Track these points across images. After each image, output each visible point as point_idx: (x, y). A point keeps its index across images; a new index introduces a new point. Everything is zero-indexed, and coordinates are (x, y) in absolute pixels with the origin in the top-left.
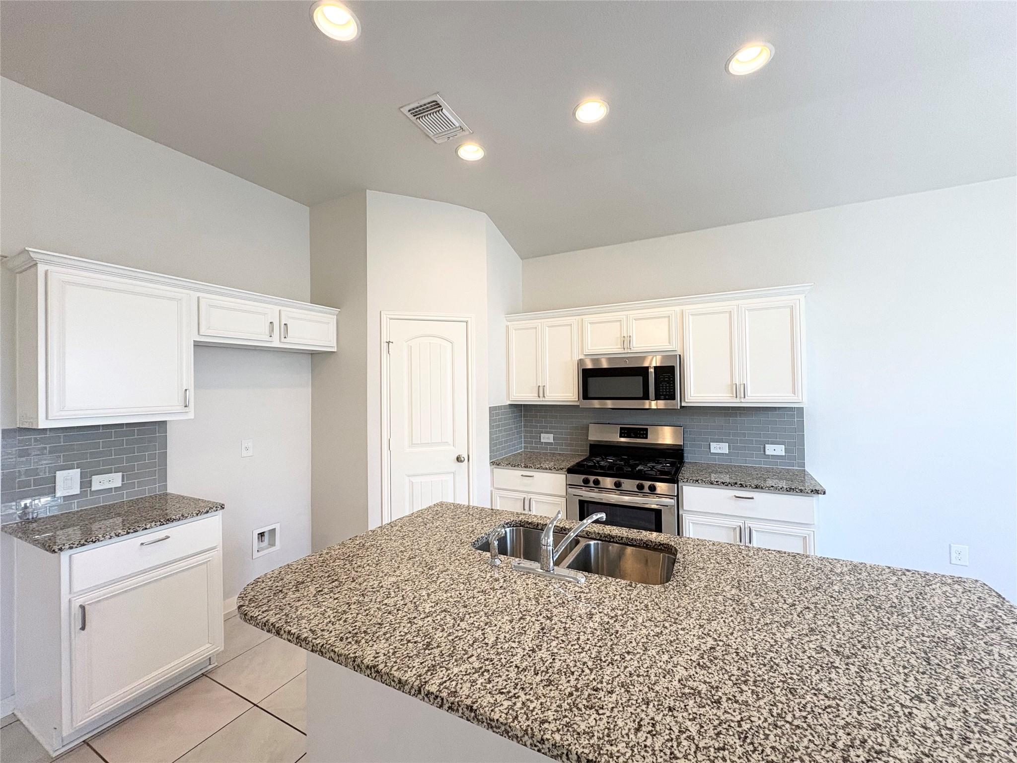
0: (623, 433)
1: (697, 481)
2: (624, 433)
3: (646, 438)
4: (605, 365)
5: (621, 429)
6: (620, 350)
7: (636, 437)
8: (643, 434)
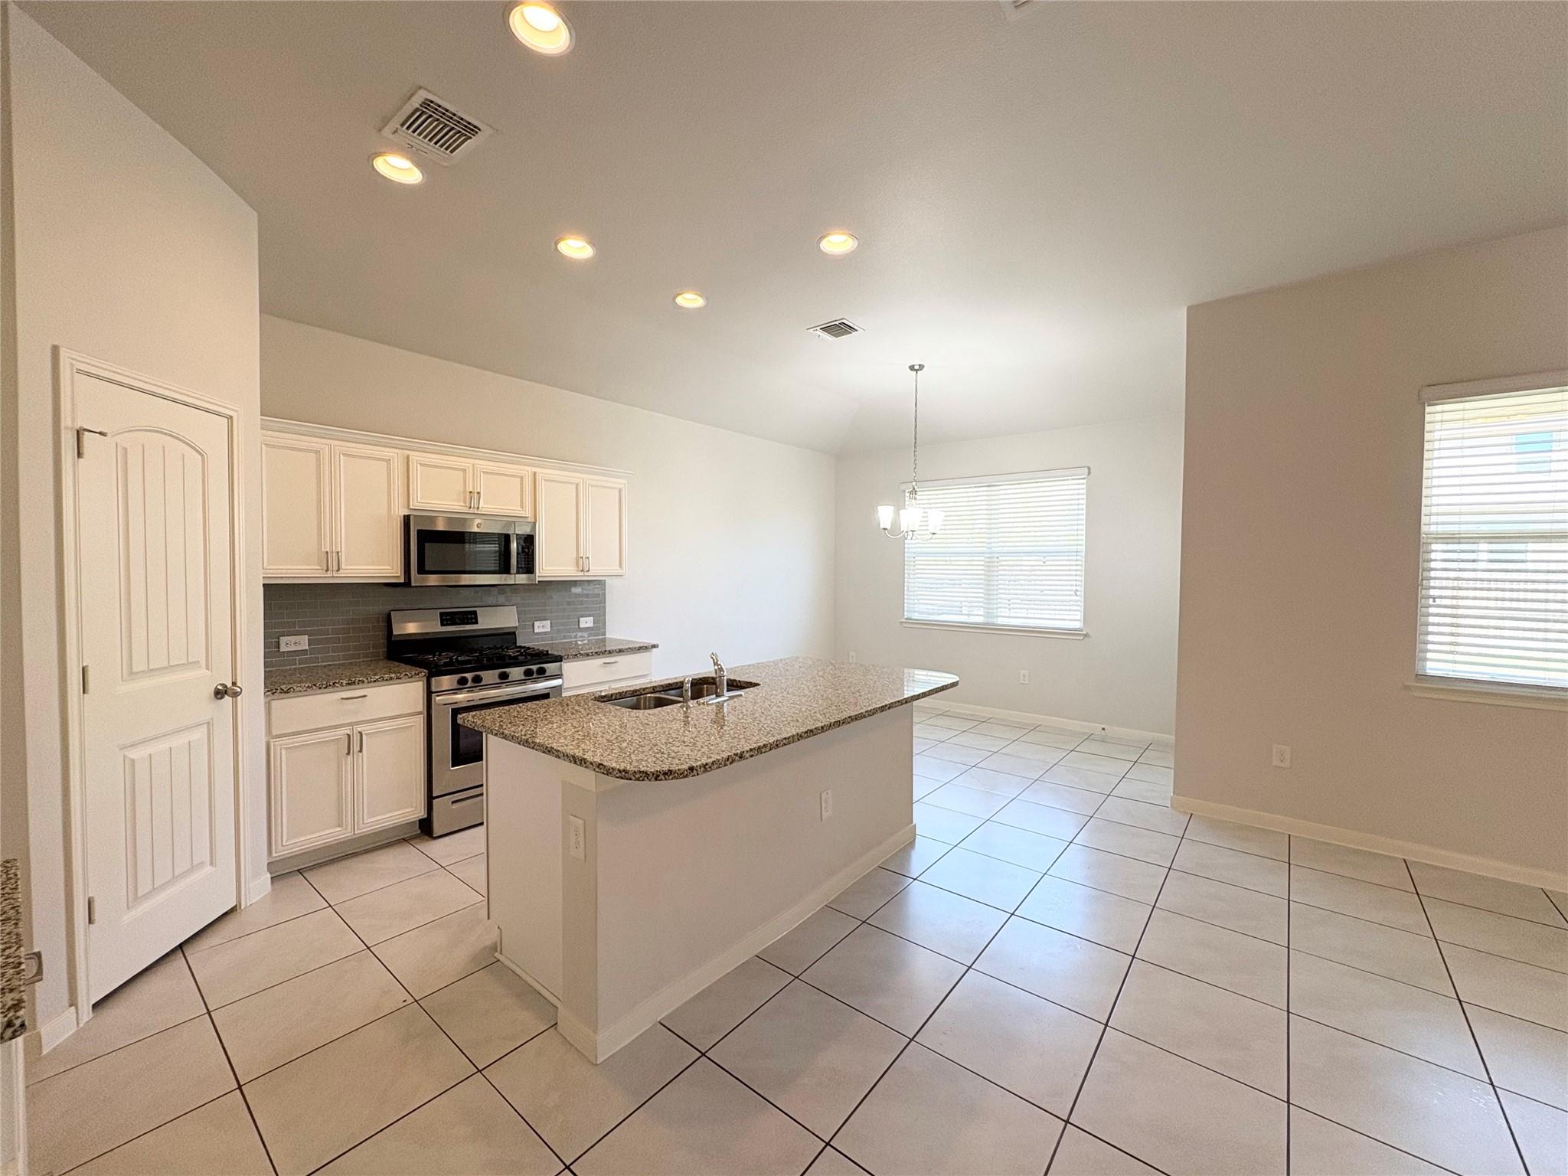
0: (445, 620)
1: (576, 655)
2: (447, 620)
3: (476, 623)
4: (441, 527)
5: (442, 614)
6: (463, 508)
7: (463, 623)
8: (472, 618)
